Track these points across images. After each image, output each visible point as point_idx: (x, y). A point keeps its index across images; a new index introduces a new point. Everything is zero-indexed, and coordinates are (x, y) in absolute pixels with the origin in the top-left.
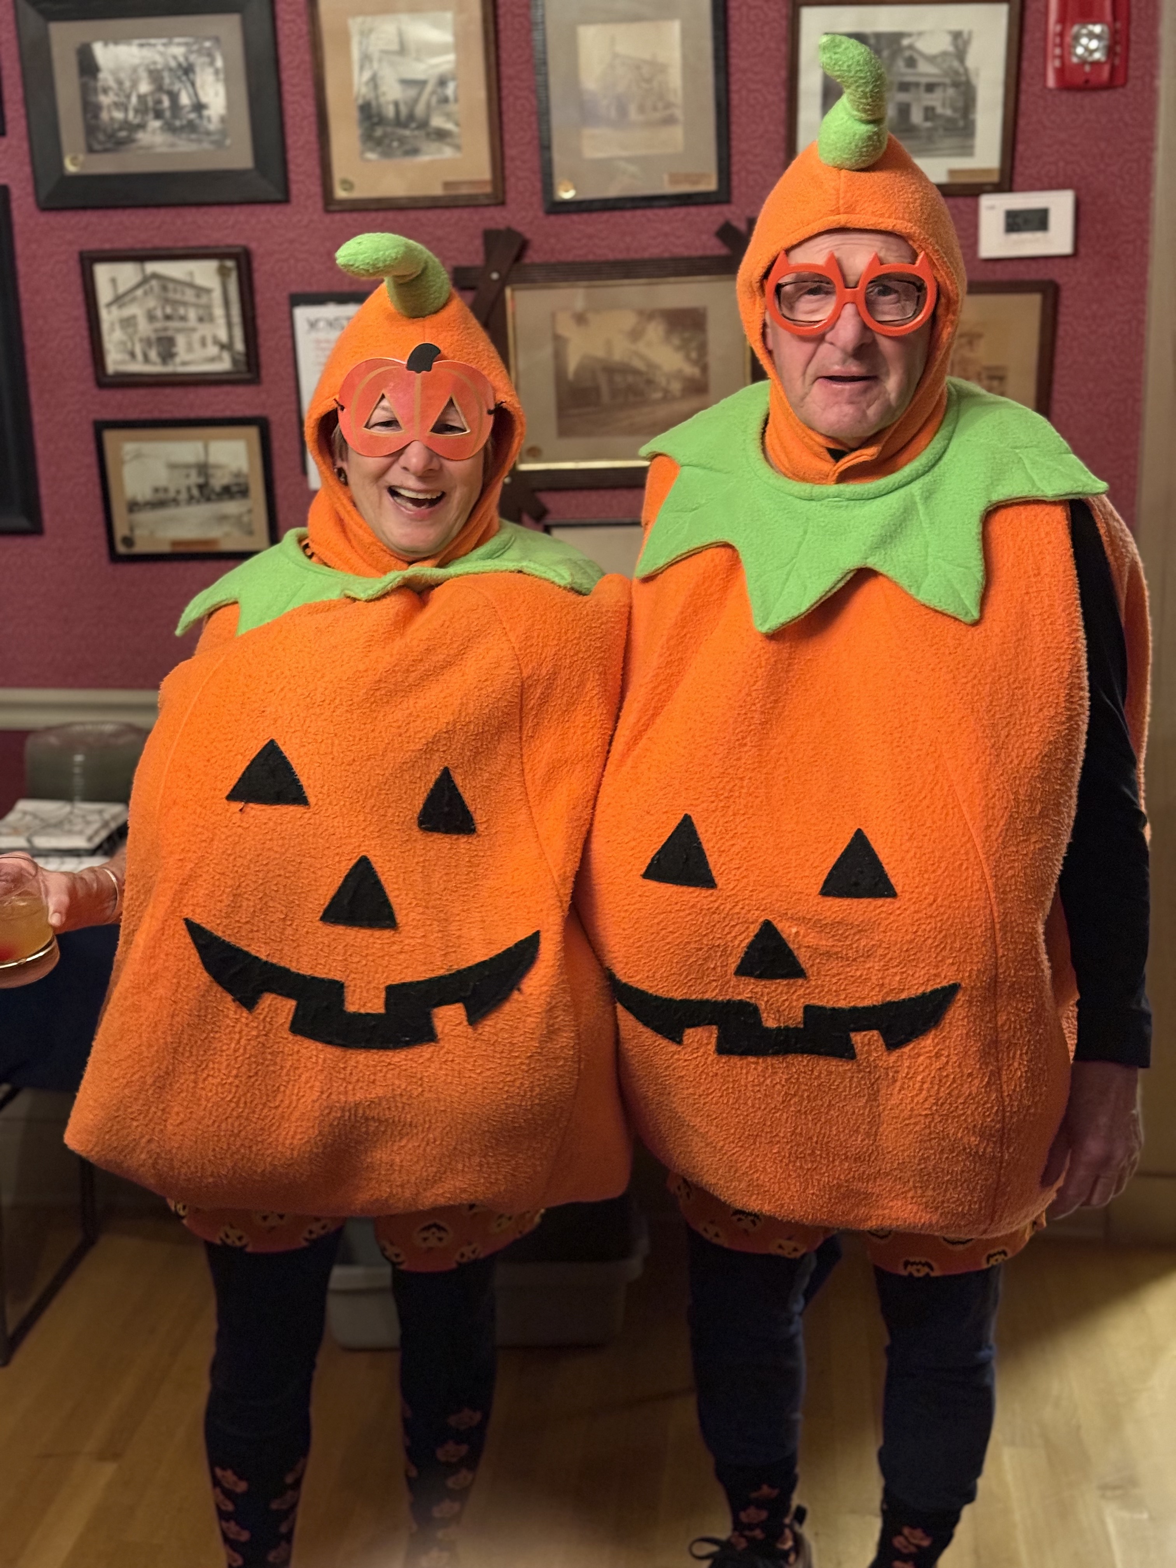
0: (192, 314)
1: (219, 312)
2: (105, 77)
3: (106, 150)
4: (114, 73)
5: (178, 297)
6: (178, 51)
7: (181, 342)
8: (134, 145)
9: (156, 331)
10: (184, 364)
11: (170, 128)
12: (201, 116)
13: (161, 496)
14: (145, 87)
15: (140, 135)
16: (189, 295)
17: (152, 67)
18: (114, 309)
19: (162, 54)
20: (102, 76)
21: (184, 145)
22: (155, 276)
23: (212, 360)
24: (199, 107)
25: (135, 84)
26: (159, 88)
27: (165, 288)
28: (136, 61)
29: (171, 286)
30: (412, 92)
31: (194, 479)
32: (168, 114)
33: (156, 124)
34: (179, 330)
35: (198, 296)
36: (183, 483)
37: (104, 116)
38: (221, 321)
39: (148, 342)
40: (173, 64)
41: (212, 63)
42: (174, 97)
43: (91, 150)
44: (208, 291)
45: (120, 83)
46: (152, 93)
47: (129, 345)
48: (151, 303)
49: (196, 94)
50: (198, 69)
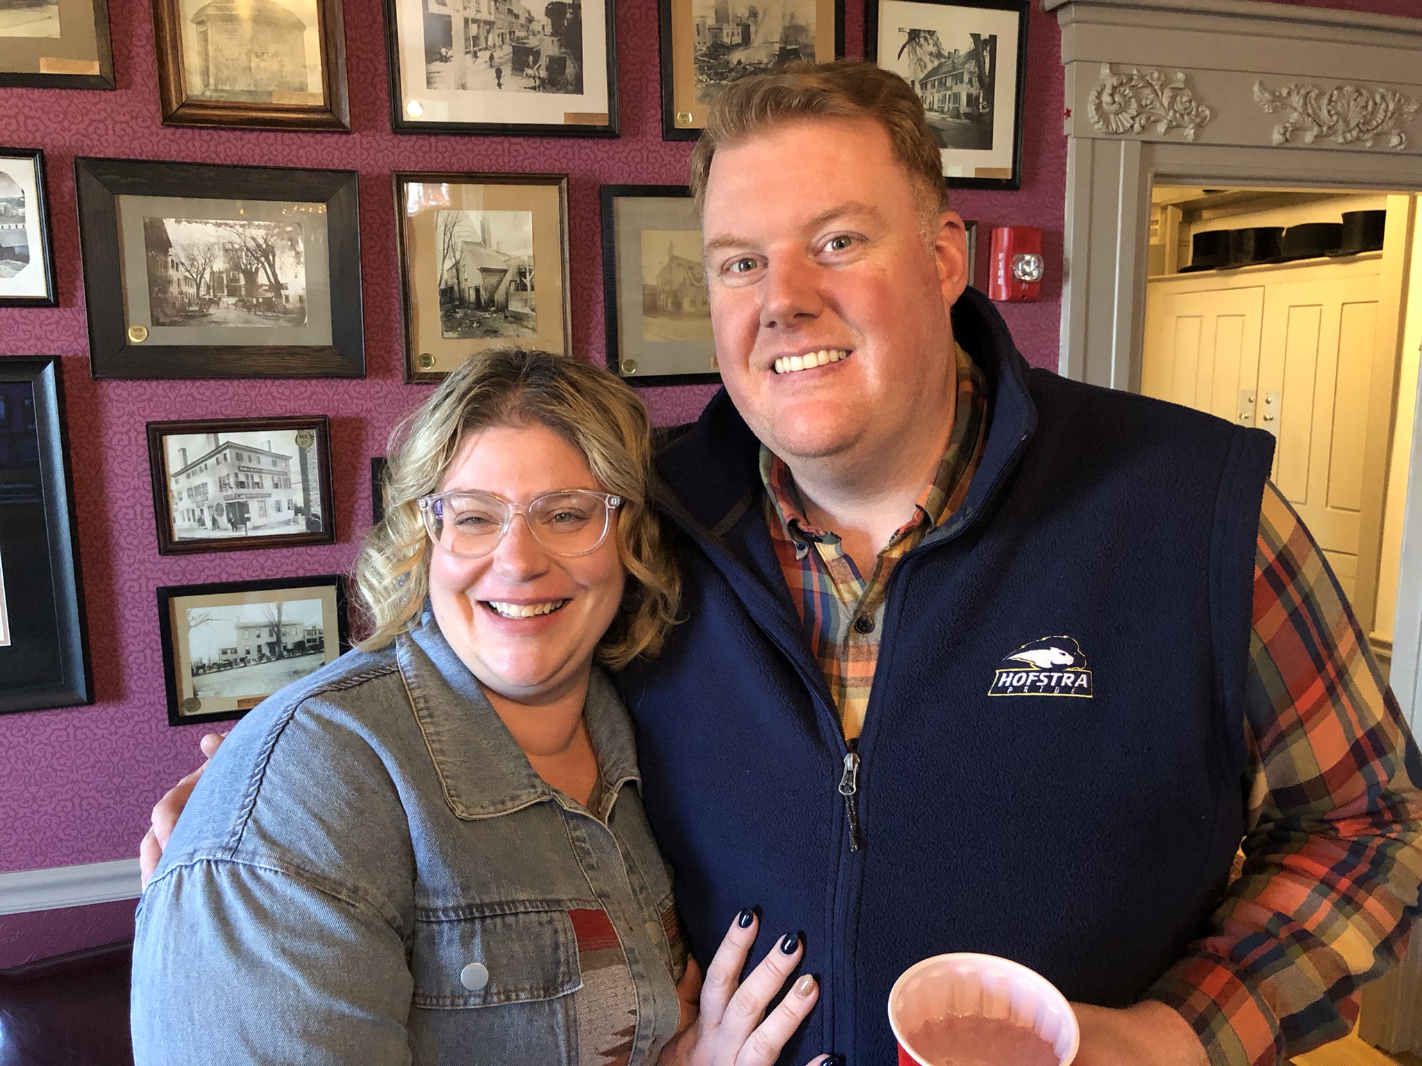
0: (267, 482)
1: (296, 477)
2: (176, 252)
3: (173, 324)
4: (186, 249)
5: (253, 465)
6: (258, 232)
7: (254, 506)
8: (205, 319)
9: (227, 498)
10: (255, 528)
11: (245, 305)
12: (279, 295)
13: (230, 657)
14: (219, 265)
15: (212, 310)
16: (266, 463)
17: (229, 246)
18: (182, 477)
19: (239, 235)
20: (171, 251)
21: (259, 321)
22: (228, 445)
23: (287, 523)
24: (278, 287)
25: (209, 261)
26: (236, 267)
27: (239, 457)
28: (212, 240)
29: (245, 455)
30: (493, 280)
31: (266, 638)
32: (243, 293)
33: (232, 300)
34: (252, 497)
35: (274, 464)
36: (252, 644)
37: (174, 289)
38: (299, 487)
39: (219, 509)
40: (252, 244)
41: (293, 247)
42: (251, 276)
43: (156, 322)
44: (285, 458)
45: (193, 260)
46: (227, 271)
47: (197, 512)
48: (223, 471)
49: (275, 276)
50: (278, 252)
